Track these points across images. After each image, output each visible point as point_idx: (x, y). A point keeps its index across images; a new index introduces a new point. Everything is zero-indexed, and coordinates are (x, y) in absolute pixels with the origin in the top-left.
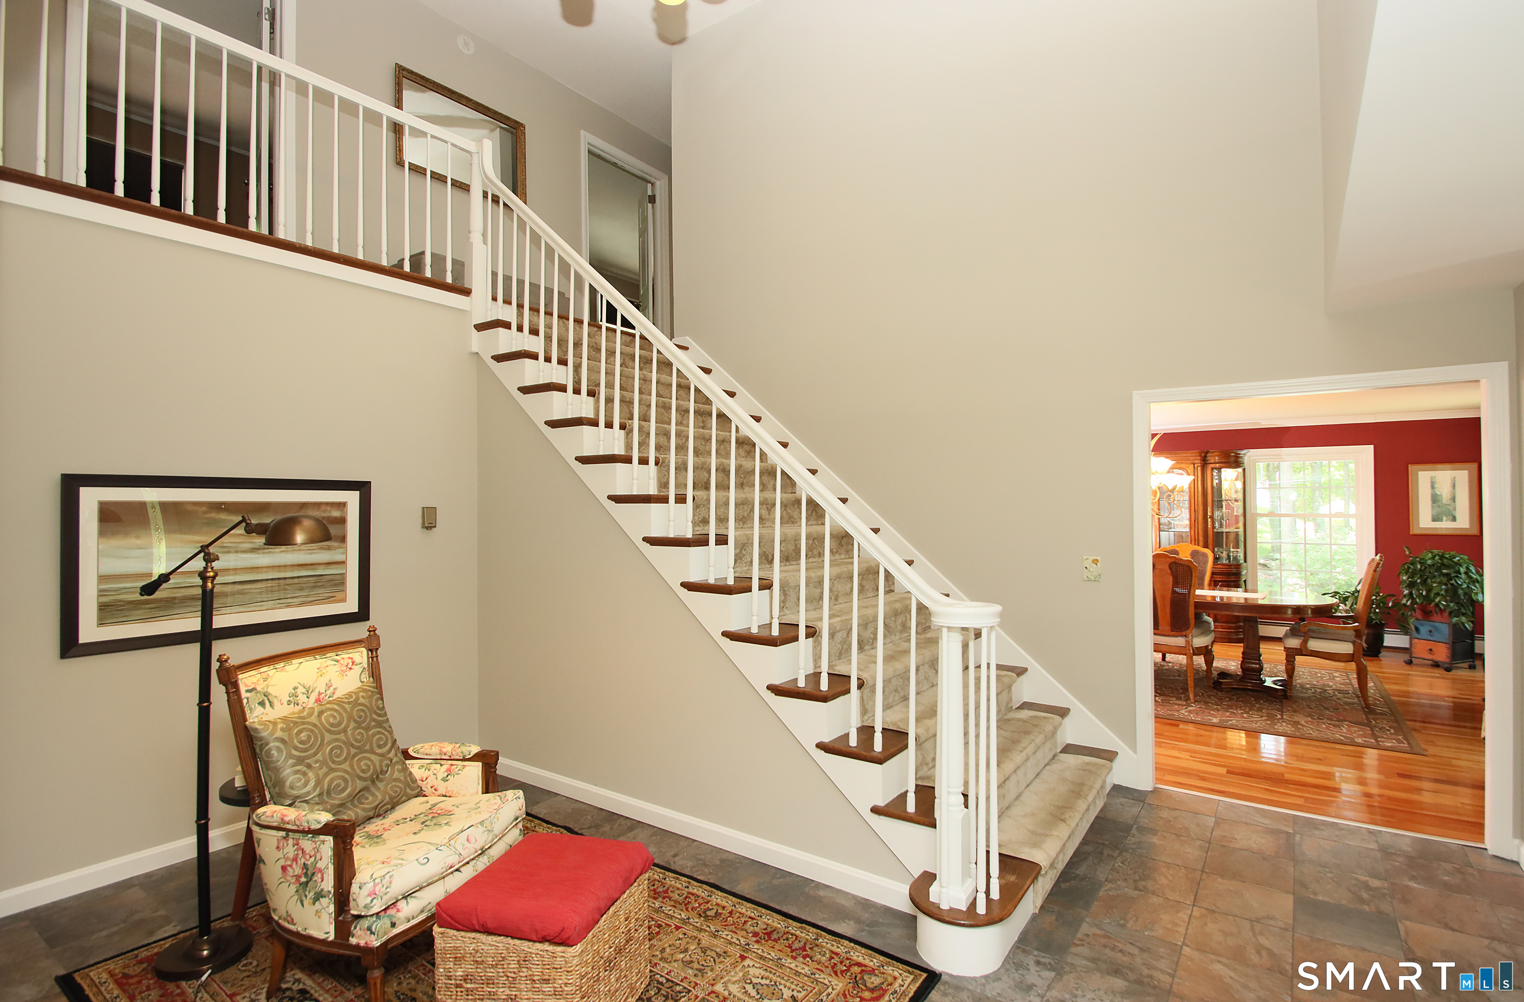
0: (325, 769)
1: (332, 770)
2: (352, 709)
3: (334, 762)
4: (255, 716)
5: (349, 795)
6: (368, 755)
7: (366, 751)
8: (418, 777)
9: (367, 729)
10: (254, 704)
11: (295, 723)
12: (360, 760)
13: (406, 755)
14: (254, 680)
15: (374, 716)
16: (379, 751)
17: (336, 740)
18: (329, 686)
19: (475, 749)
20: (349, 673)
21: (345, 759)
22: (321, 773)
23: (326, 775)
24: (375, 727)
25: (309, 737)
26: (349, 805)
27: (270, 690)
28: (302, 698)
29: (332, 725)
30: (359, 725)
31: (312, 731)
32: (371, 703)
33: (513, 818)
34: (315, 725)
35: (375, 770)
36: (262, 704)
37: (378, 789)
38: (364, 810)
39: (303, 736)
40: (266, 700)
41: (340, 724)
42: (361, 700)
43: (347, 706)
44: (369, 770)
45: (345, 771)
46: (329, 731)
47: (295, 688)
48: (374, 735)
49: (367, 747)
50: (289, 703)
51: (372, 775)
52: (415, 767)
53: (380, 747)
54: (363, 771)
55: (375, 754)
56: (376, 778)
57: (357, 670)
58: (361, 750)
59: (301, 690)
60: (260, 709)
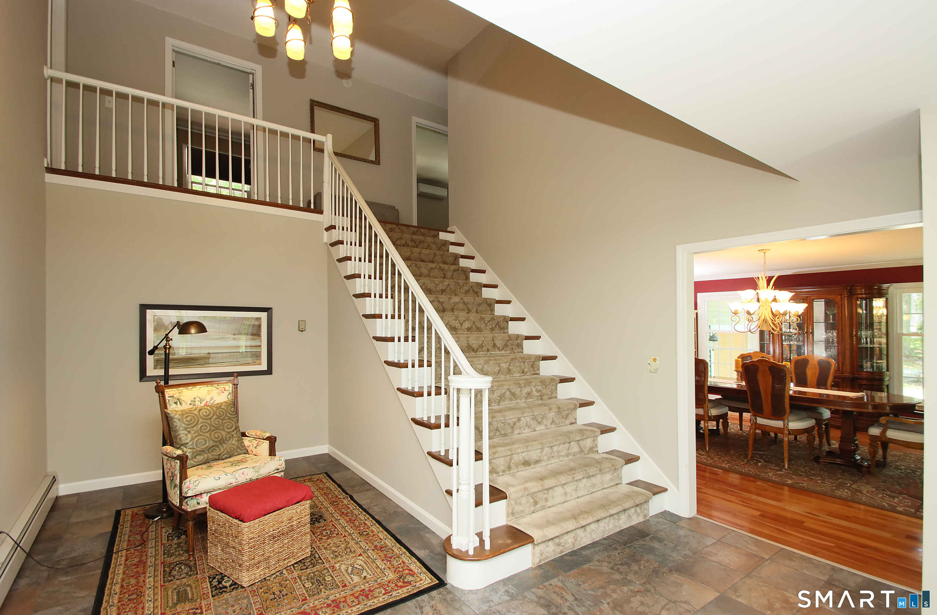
0: (196, 434)
1: (200, 435)
2: (217, 410)
3: (202, 432)
4: (172, 408)
5: (206, 447)
6: (221, 431)
7: (220, 430)
8: (246, 445)
9: (224, 419)
10: (172, 403)
11: (186, 413)
12: (215, 433)
13: (244, 435)
14: (174, 392)
15: (228, 414)
16: (227, 430)
17: (205, 422)
18: (212, 399)
19: (268, 435)
20: (222, 394)
21: (208, 432)
22: (194, 435)
23: (197, 436)
24: (227, 419)
25: (191, 420)
26: (206, 452)
27: (181, 398)
28: (198, 403)
29: (204, 416)
30: (218, 417)
31: (193, 417)
32: (227, 408)
34: (196, 415)
35: (222, 439)
36: (176, 403)
37: (223, 447)
38: (213, 455)
39: (189, 419)
40: (178, 401)
41: (209, 415)
42: (223, 407)
43: (214, 408)
44: (219, 438)
45: (207, 437)
46: (203, 419)
47: (195, 398)
48: (226, 423)
49: (221, 428)
50: (190, 404)
51: (220, 440)
52: (246, 441)
53: (228, 429)
54: (216, 438)
55: (225, 431)
56: (222, 441)
57: (226, 393)
58: (217, 428)
59: (198, 399)
60: (174, 405)
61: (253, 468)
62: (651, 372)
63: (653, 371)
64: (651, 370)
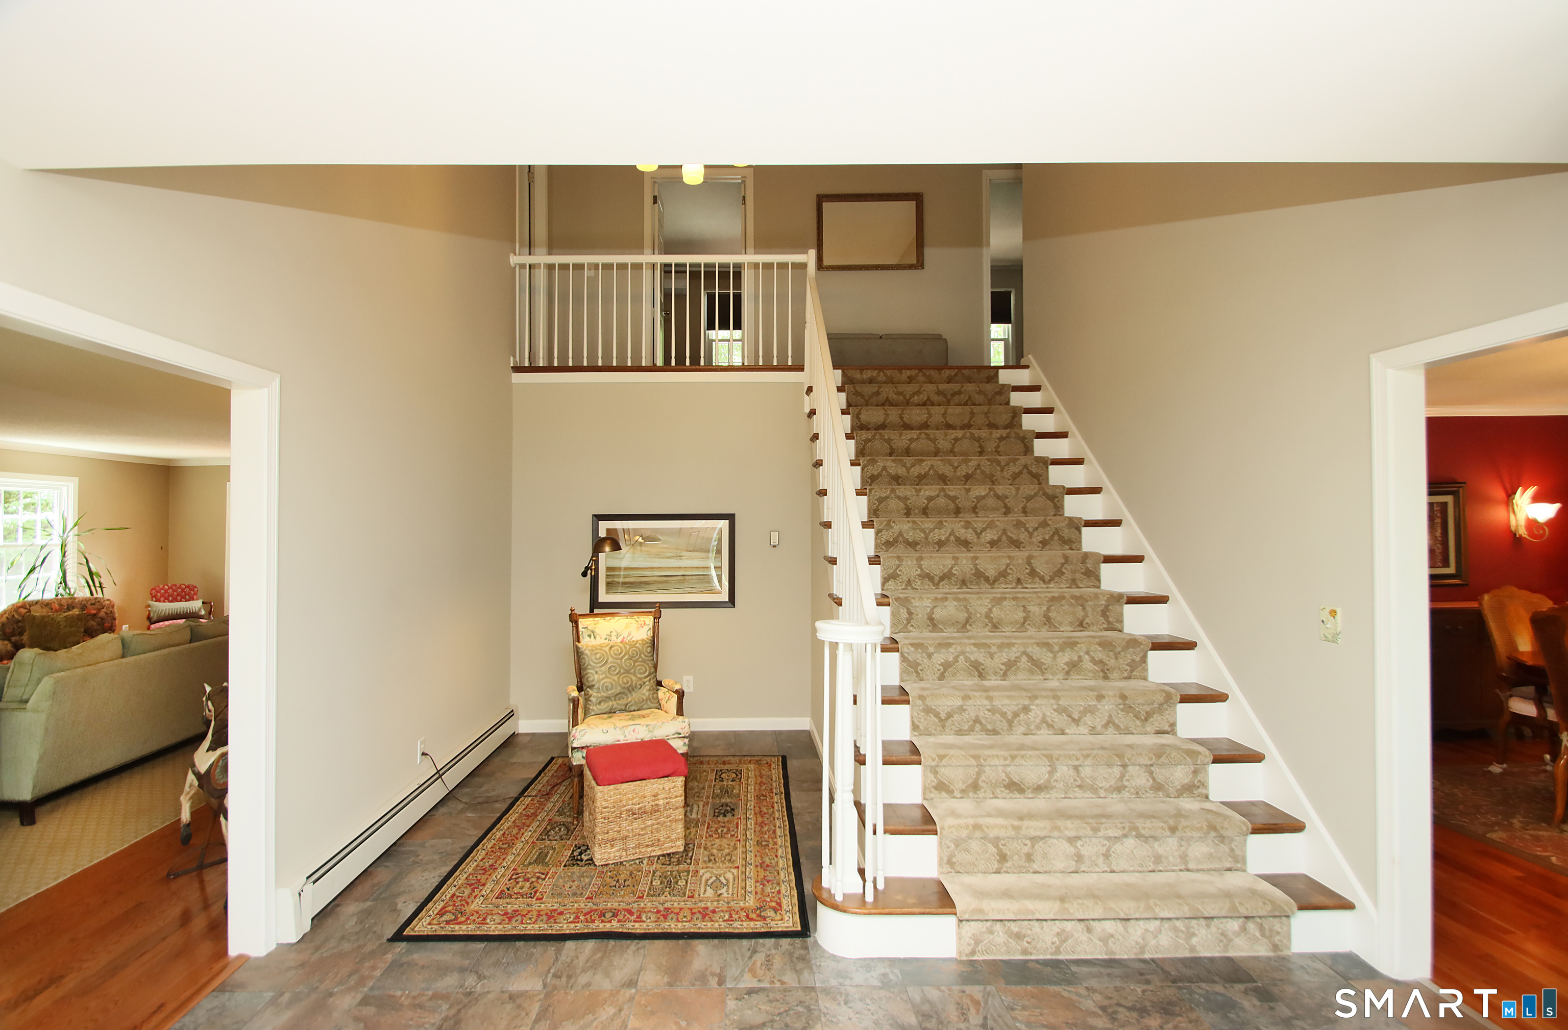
0: (604, 676)
1: (607, 677)
2: (630, 649)
3: (610, 673)
4: (586, 642)
5: (612, 694)
6: (631, 676)
7: (631, 674)
8: (660, 697)
9: (635, 662)
10: (585, 635)
11: (597, 649)
12: (626, 677)
13: (659, 684)
14: (589, 623)
15: (642, 655)
16: (639, 676)
17: (615, 663)
18: (629, 635)
19: (677, 687)
20: (642, 629)
21: (617, 674)
22: (601, 677)
23: (603, 679)
24: (640, 661)
25: (600, 658)
26: (613, 699)
27: (596, 630)
28: (614, 638)
29: (615, 654)
30: (630, 658)
31: (603, 655)
32: (643, 648)
33: (674, 732)
34: (606, 652)
35: (631, 685)
36: (590, 636)
37: (632, 695)
38: (618, 704)
39: (598, 656)
40: (592, 635)
41: (621, 653)
42: (638, 645)
43: (628, 647)
44: (628, 683)
45: (614, 681)
46: (613, 657)
47: (611, 632)
48: (639, 665)
49: (632, 671)
50: (606, 639)
51: (629, 687)
52: (662, 694)
53: (641, 674)
54: (625, 684)
55: (636, 676)
56: (631, 689)
57: (646, 628)
58: (627, 672)
59: (614, 633)
60: (588, 638)
61: (647, 726)
62: (1326, 639)
63: (1330, 638)
64: (1327, 635)
